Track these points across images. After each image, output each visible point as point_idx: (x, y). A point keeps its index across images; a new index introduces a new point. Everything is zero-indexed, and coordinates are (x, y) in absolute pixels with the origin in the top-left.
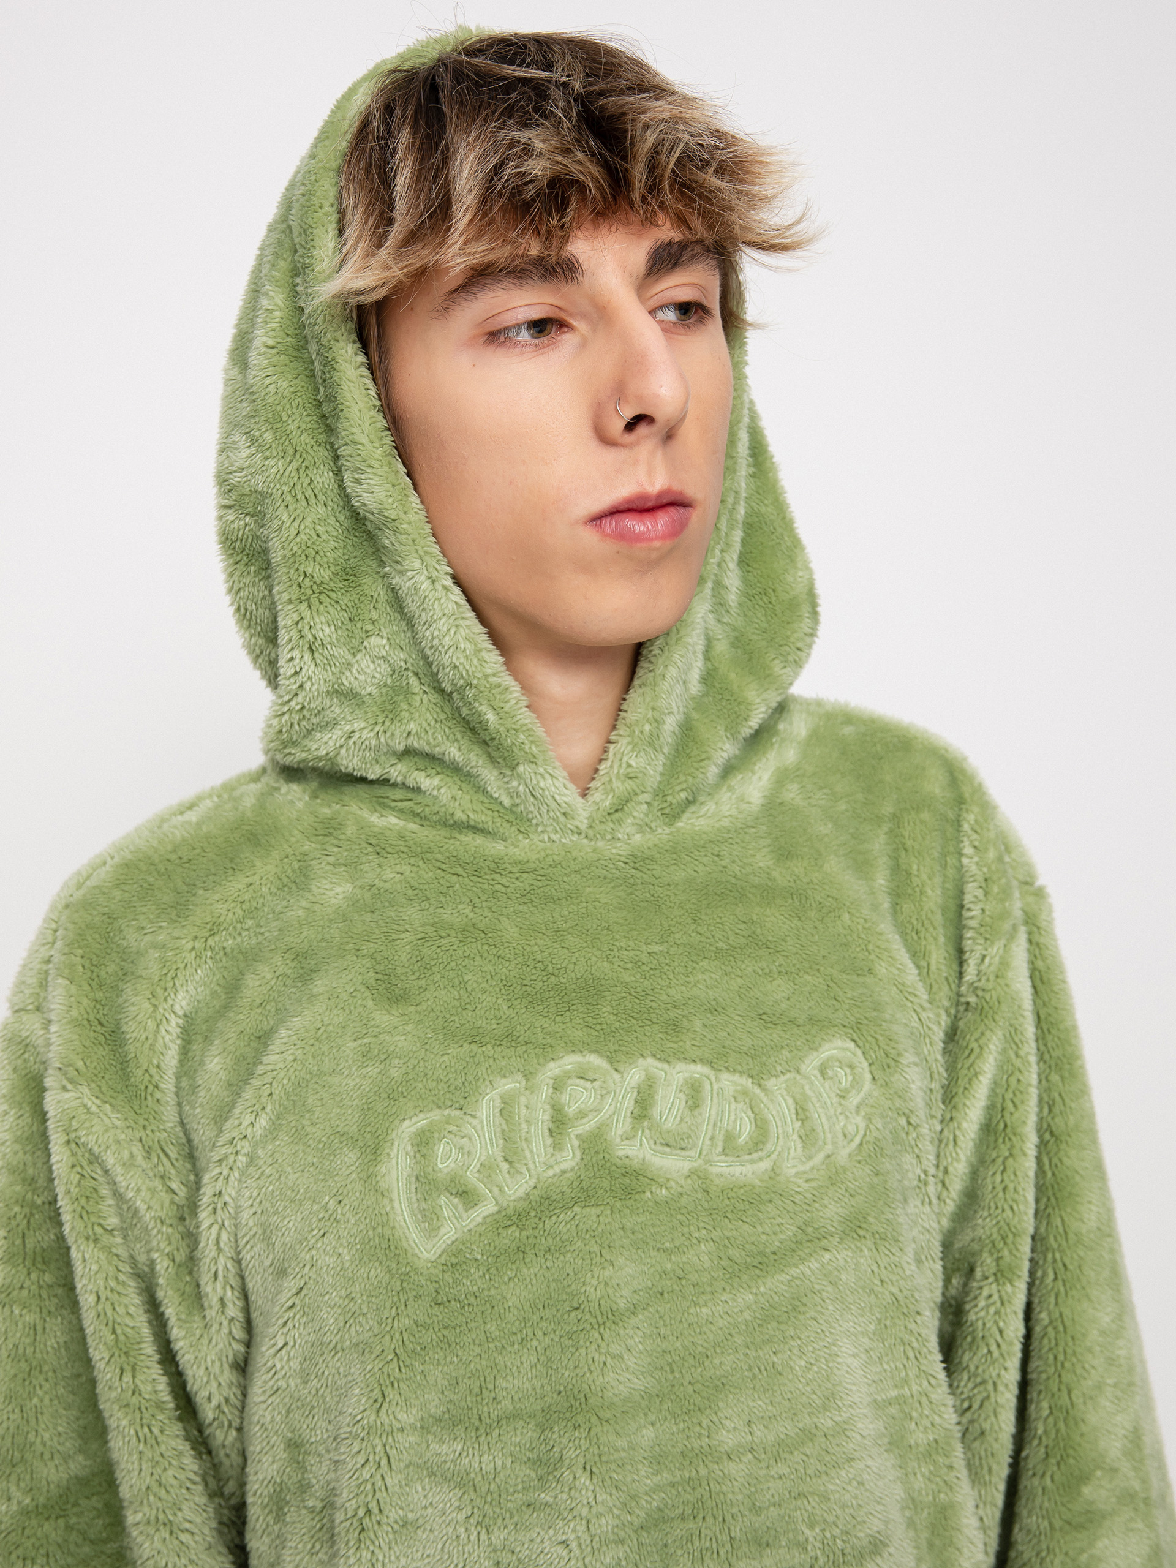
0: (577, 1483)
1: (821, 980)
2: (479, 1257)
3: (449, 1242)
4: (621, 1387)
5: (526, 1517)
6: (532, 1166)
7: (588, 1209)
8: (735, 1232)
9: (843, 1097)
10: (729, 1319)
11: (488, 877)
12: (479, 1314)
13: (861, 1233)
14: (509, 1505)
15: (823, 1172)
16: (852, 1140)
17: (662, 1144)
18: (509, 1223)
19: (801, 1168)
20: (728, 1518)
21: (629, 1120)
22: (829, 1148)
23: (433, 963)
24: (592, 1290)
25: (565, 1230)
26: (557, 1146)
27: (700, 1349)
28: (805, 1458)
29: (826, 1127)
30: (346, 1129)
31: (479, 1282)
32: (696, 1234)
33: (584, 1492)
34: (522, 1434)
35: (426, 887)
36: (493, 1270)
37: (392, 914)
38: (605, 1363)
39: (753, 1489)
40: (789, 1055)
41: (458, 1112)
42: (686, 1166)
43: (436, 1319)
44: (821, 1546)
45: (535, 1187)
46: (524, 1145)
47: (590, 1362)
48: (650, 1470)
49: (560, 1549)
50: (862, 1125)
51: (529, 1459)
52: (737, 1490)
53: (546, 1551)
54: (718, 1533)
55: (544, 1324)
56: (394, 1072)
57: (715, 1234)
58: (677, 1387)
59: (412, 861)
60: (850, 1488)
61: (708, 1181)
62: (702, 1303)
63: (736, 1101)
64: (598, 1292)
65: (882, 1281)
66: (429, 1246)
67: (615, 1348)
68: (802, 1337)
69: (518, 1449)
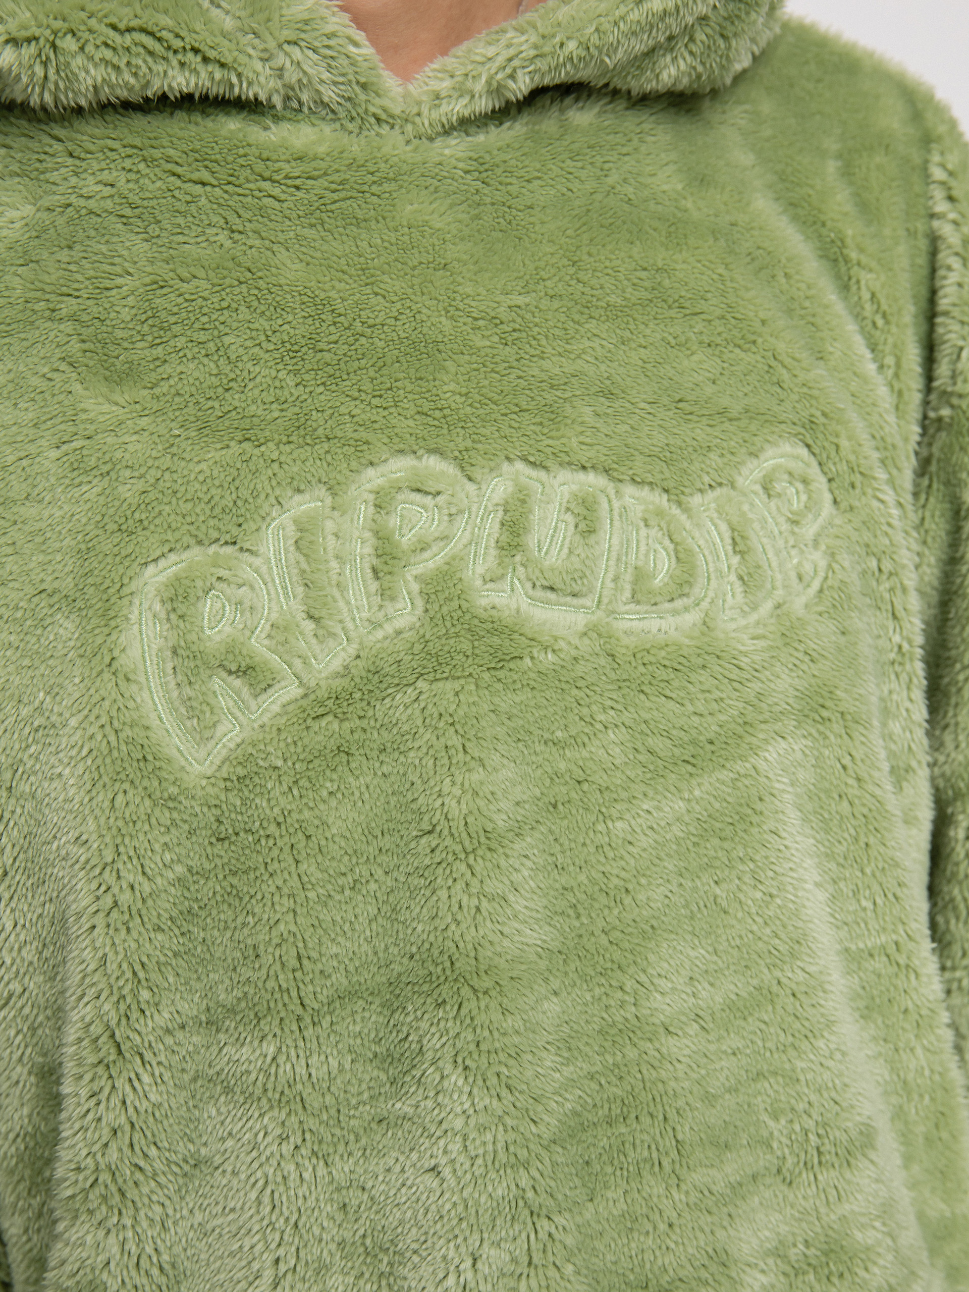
0: (446, 1083)
1: (759, 358)
2: (280, 763)
3: (232, 745)
4: (506, 942)
5: (378, 1137)
6: (350, 625)
7: (440, 684)
8: (655, 713)
9: (795, 523)
10: (656, 837)
11: (251, 186)
12: (287, 849)
13: (825, 713)
14: (352, 1122)
15: (772, 628)
16: (808, 586)
17: (544, 588)
18: (321, 711)
19: (743, 622)
20: (672, 1115)
21: (493, 552)
22: (780, 593)
23: (173, 319)
24: (454, 803)
25: (404, 718)
26: (387, 594)
27: (615, 881)
28: (763, 1026)
29: (774, 564)
30: (56, 584)
31: (283, 801)
32: (601, 717)
33: (455, 1096)
34: (363, 1019)
35: (153, 203)
36: (303, 782)
37: (104, 248)
38: (478, 909)
39: (703, 1072)
40: (719, 460)
41: (229, 549)
42: (580, 620)
43: (219, 862)
44: (789, 1143)
45: (358, 657)
46: (336, 593)
47: (455, 908)
48: (558, 1059)
49: (430, 1181)
50: (822, 564)
51: (376, 1056)
52: (681, 1074)
53: (409, 1183)
54: (658, 1137)
55: (383, 859)
56: (124, 491)
57: (626, 717)
58: (585, 939)
59: (128, 163)
60: (831, 1063)
61: (613, 640)
62: (615, 814)
63: (647, 526)
64: (464, 806)
65: (859, 780)
66: (202, 754)
67: (491, 887)
68: (757, 857)
69: (359, 1041)
